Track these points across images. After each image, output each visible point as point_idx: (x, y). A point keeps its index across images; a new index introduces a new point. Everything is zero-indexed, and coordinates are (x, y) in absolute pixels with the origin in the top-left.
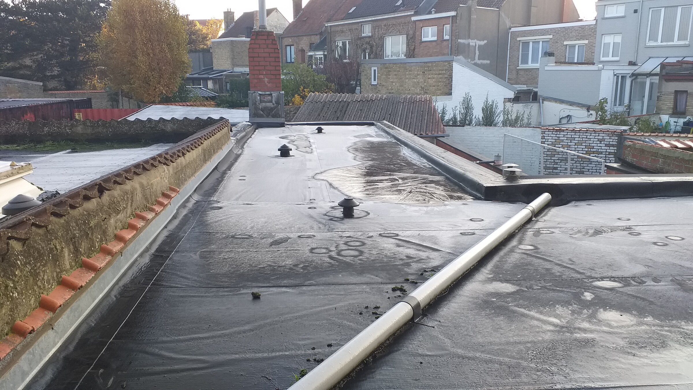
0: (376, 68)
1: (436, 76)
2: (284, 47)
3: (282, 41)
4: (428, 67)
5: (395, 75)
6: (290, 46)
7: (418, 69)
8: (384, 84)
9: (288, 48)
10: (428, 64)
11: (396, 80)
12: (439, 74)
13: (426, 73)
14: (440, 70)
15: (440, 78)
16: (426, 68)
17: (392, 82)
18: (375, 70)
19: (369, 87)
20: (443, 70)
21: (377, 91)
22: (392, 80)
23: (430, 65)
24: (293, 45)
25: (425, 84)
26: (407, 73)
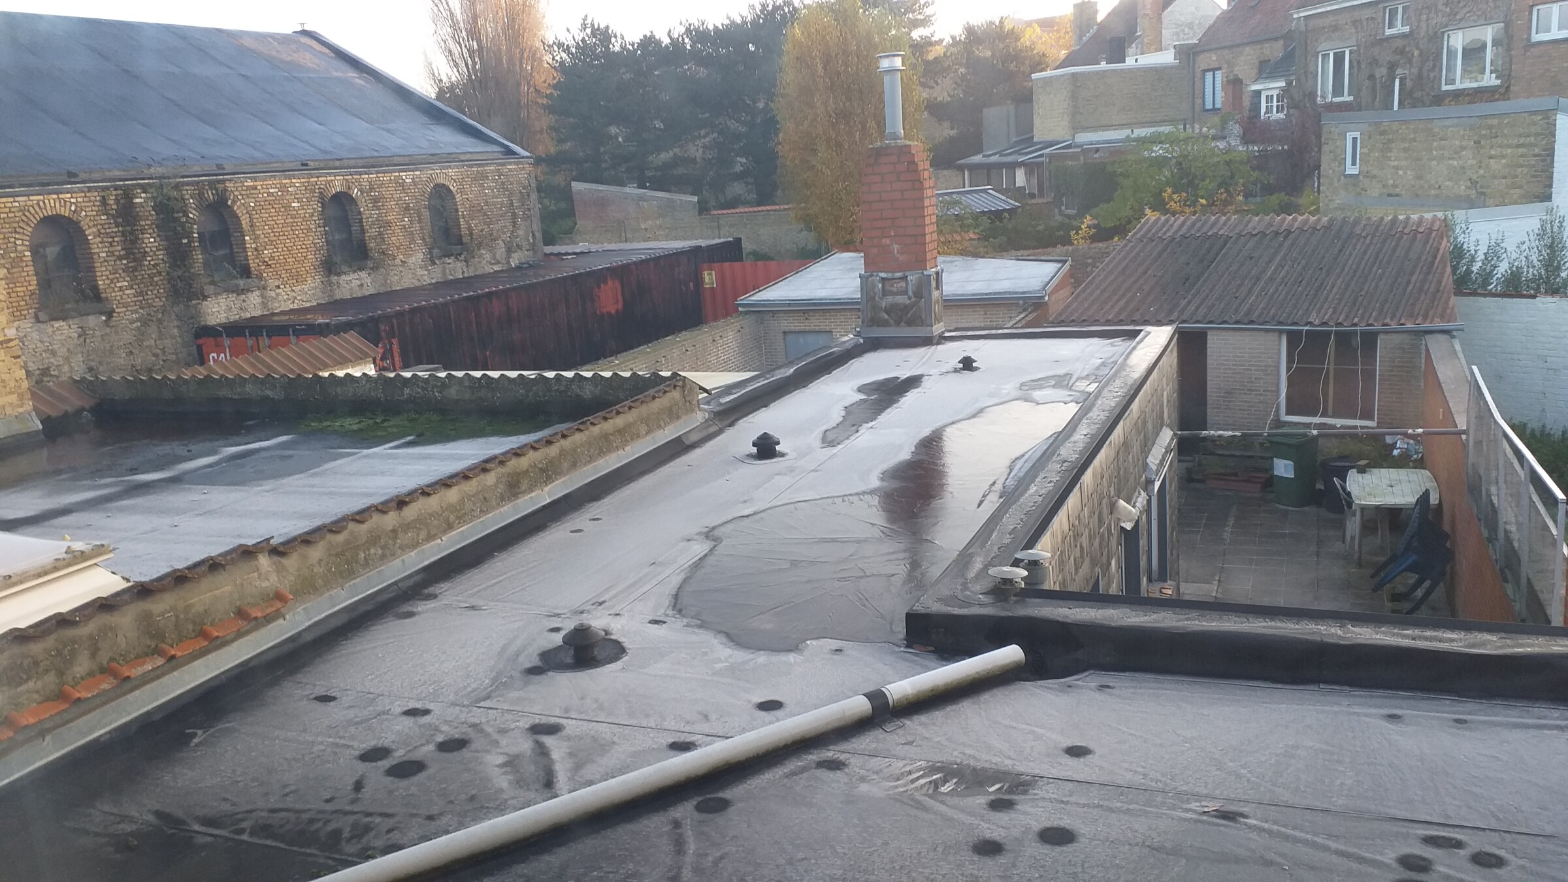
0: (1357, 134)
1: (1509, 151)
2: (1198, 74)
3: (1194, 60)
4: (1490, 127)
5: (1405, 150)
6: (1214, 70)
7: (1462, 133)
8: (1375, 172)
9: (1209, 76)
10: (1489, 122)
11: (1404, 163)
12: (1518, 146)
13: (1483, 142)
14: (1520, 136)
15: (1522, 156)
16: (1483, 132)
17: (1397, 168)
18: (1355, 139)
19: (1339, 180)
20: (1529, 136)
21: (1358, 190)
22: (1396, 163)
23: (1495, 121)
24: (1220, 69)
25: (1481, 172)
26: (1435, 144)
